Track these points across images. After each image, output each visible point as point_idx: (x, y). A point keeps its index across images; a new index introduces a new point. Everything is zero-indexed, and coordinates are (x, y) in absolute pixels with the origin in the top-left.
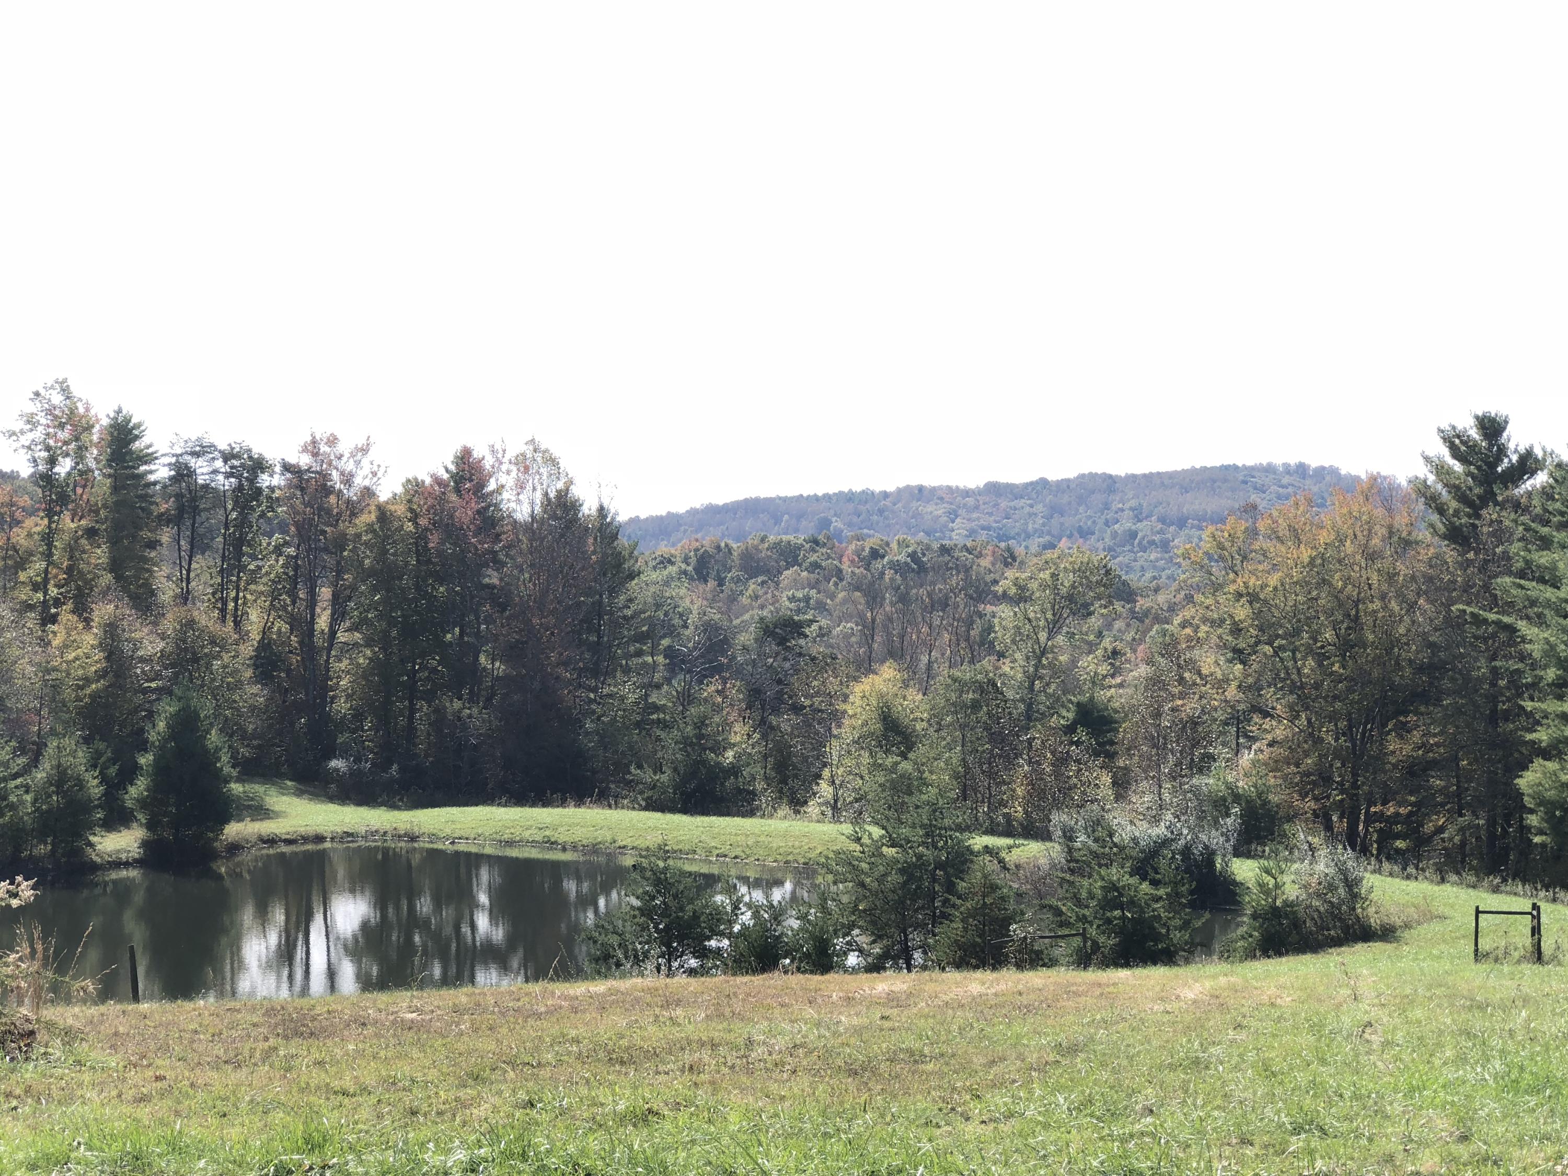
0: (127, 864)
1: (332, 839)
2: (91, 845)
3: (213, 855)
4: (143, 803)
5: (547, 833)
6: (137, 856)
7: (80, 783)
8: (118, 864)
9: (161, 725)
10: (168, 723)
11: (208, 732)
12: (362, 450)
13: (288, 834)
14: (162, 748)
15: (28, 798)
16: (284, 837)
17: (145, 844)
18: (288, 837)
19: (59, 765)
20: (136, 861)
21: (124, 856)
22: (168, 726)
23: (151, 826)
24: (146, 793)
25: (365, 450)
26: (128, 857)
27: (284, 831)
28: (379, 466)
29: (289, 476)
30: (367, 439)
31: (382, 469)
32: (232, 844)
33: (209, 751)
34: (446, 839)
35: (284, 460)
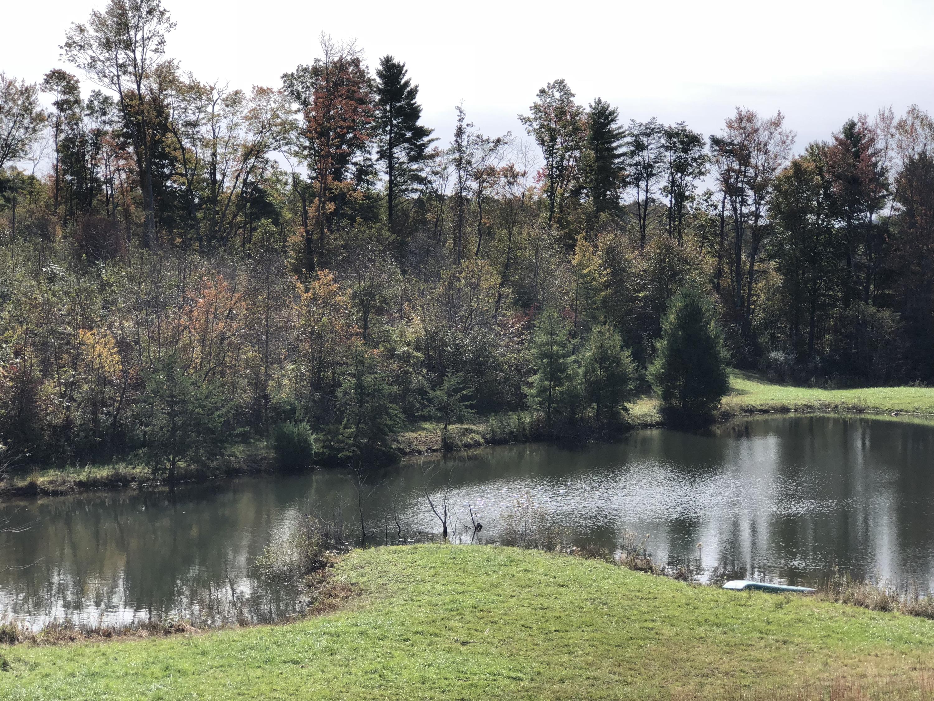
0: (651, 426)
2: (626, 410)
3: (712, 421)
4: (660, 378)
6: (658, 419)
7: (618, 361)
8: (645, 426)
9: (672, 317)
11: (708, 323)
12: (775, 123)
13: (762, 405)
14: (673, 335)
15: (581, 371)
16: (759, 408)
17: (662, 410)
18: (762, 408)
19: (601, 346)
20: (658, 423)
21: (649, 419)
22: (678, 318)
23: (666, 396)
24: (662, 371)
26: (651, 420)
27: (758, 403)
28: (787, 136)
29: (716, 147)
30: (779, 114)
31: (790, 138)
32: (724, 412)
33: (709, 337)
34: (889, 411)
35: (713, 136)
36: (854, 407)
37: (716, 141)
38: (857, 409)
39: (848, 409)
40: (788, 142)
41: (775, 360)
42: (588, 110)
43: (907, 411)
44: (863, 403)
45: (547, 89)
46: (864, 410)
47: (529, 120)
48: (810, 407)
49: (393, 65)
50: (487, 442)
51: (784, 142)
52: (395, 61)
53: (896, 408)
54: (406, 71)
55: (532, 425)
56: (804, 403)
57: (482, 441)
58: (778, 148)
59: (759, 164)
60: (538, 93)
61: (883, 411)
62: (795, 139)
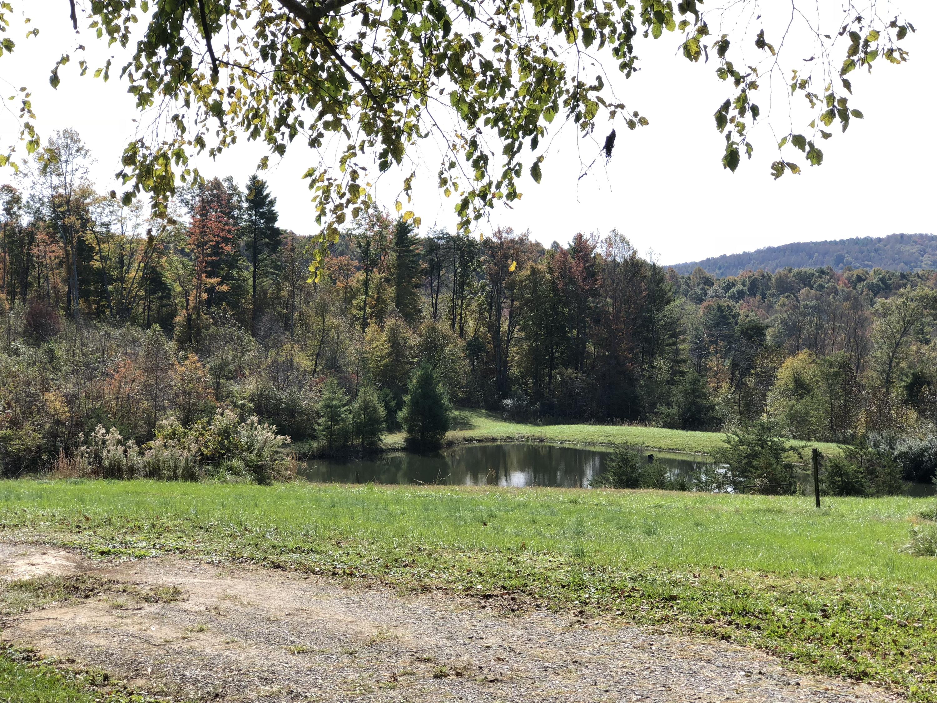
0: (398, 450)
1: (501, 440)
2: (380, 440)
3: (440, 447)
4: (406, 420)
5: (610, 439)
6: (403, 446)
7: (375, 409)
8: (394, 450)
9: (414, 381)
10: (418, 380)
11: (437, 385)
14: (415, 392)
15: (350, 416)
17: (407, 440)
18: (480, 438)
19: (365, 401)
20: (402, 448)
21: (396, 446)
22: (418, 382)
23: (409, 431)
24: (407, 415)
26: (398, 446)
32: (448, 441)
33: (438, 394)
34: (558, 441)
38: (540, 439)
39: (535, 439)
43: (569, 441)
44: (544, 435)
46: (544, 440)
48: (511, 438)
52: (259, 179)
53: (562, 439)
55: (318, 449)
61: (555, 441)
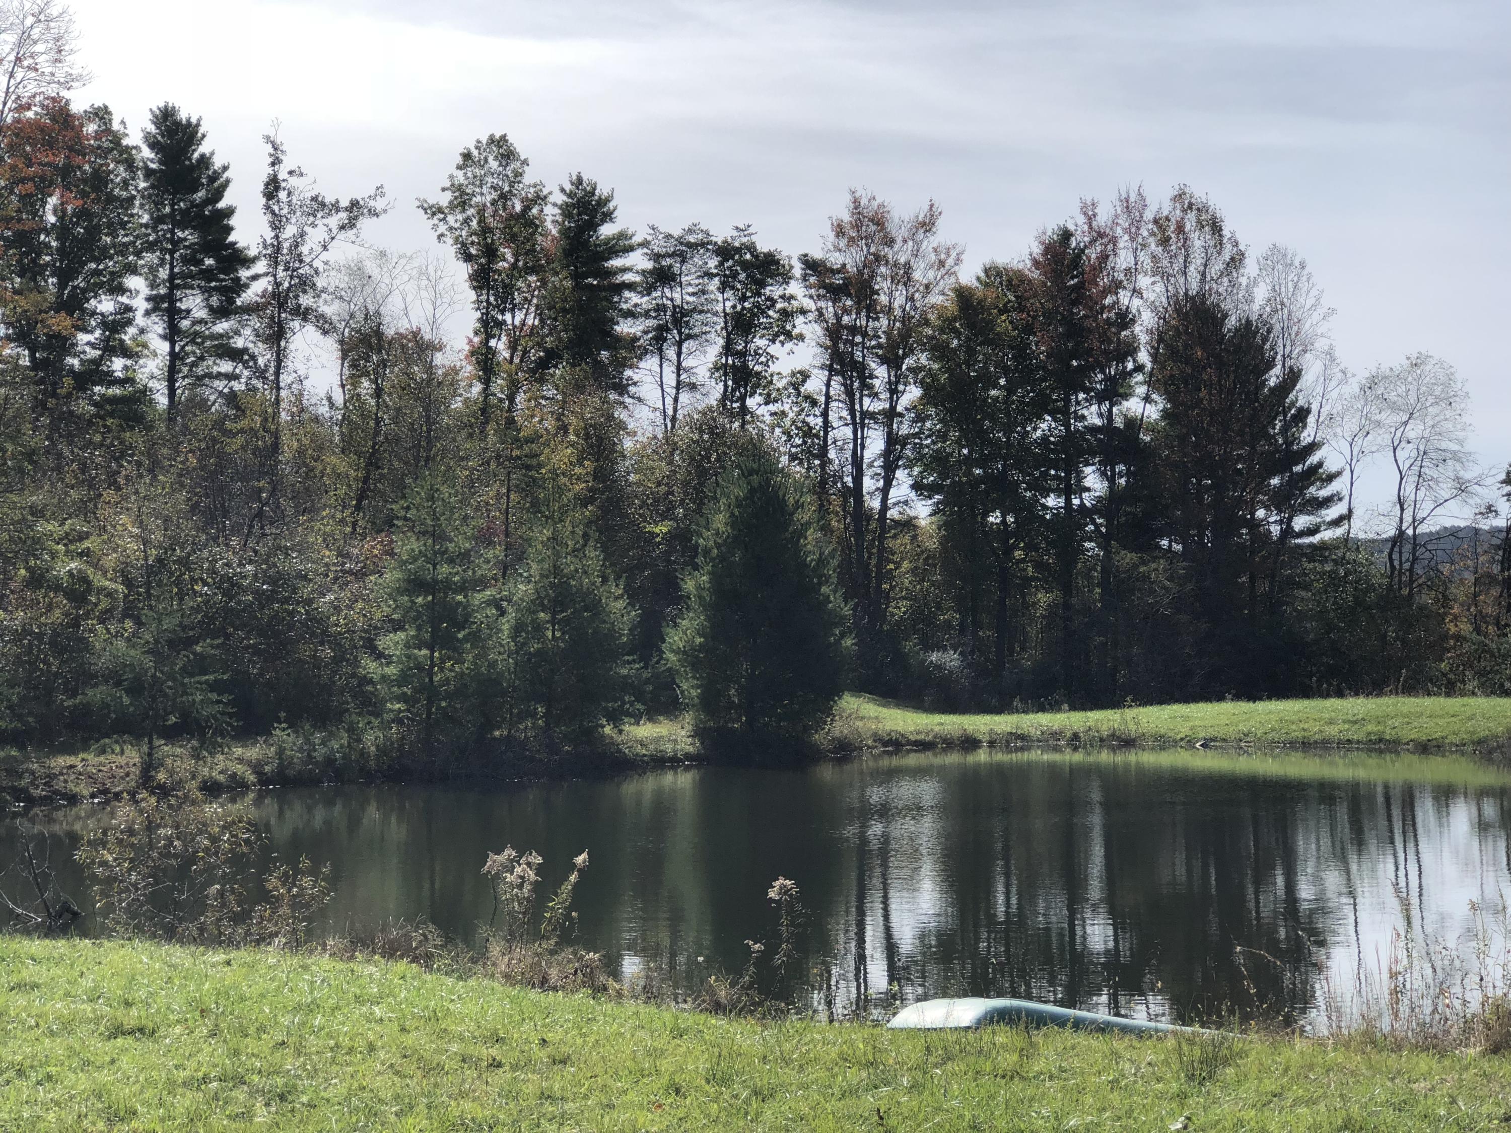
0: (675, 761)
1: (992, 744)
3: (813, 756)
4: (693, 661)
5: (1370, 727)
6: (691, 749)
7: (595, 607)
8: (661, 760)
9: (720, 521)
10: (732, 514)
11: (801, 534)
12: (924, 224)
13: (918, 733)
14: (722, 558)
15: (506, 625)
16: (912, 738)
17: (698, 733)
18: (919, 738)
19: (556, 570)
20: (688, 756)
21: (668, 748)
22: (733, 521)
24: (699, 640)
25: (927, 225)
26: (674, 751)
27: (912, 729)
28: (948, 254)
29: (812, 280)
30: (932, 206)
31: (954, 254)
32: (839, 740)
33: (806, 565)
34: (1189, 743)
35: (806, 255)
36: (1113, 735)
37: (812, 266)
38: (1119, 739)
39: (1102, 740)
40: (950, 261)
41: (939, 667)
42: (559, 198)
43: (1224, 740)
44: (1132, 727)
45: (475, 153)
46: (1134, 740)
47: (440, 210)
48: (1022, 737)
49: (178, 124)
50: (264, 780)
51: (942, 263)
52: (183, 116)
53: (1202, 735)
54: (204, 136)
55: (382, 751)
56: (1009, 729)
57: (252, 778)
58: (931, 274)
59: (896, 305)
60: (460, 160)
61: (1175, 741)
62: (963, 257)
